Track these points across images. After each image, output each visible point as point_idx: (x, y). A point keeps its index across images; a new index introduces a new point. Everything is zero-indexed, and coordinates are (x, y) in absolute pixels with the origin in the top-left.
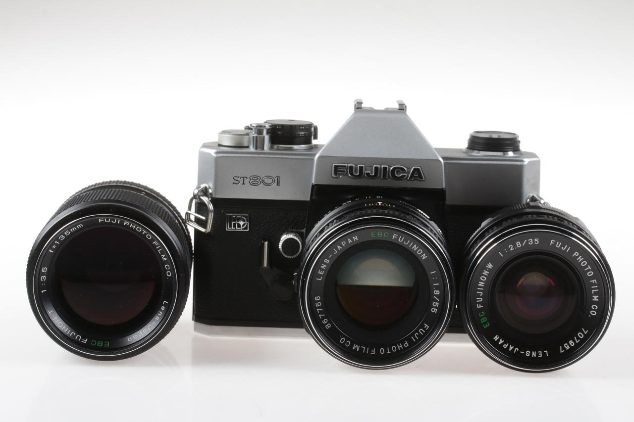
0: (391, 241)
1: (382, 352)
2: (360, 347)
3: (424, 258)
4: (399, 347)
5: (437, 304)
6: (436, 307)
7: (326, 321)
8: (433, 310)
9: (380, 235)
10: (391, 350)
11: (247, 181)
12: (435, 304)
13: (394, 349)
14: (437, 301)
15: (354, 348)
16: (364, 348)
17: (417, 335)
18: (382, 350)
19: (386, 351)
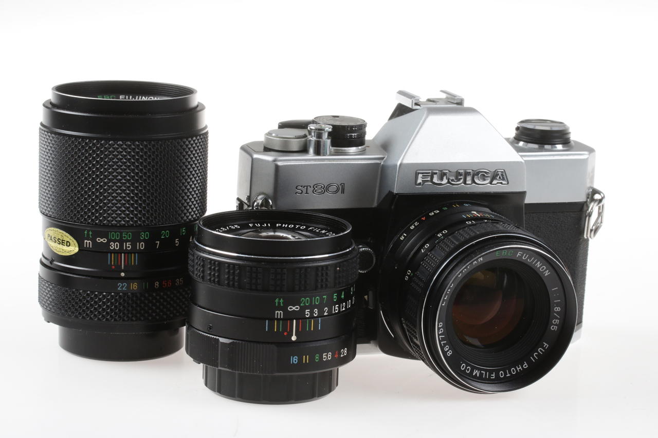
0: (516, 259)
1: (502, 375)
2: (480, 372)
3: (546, 275)
4: (518, 369)
5: (557, 321)
6: (556, 325)
7: (447, 348)
8: (553, 328)
9: (504, 254)
10: (510, 373)
11: (310, 190)
12: (555, 322)
13: (514, 372)
14: (557, 318)
15: (474, 374)
16: (484, 372)
17: (536, 355)
18: (502, 373)
19: (506, 374)
